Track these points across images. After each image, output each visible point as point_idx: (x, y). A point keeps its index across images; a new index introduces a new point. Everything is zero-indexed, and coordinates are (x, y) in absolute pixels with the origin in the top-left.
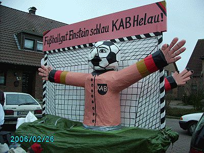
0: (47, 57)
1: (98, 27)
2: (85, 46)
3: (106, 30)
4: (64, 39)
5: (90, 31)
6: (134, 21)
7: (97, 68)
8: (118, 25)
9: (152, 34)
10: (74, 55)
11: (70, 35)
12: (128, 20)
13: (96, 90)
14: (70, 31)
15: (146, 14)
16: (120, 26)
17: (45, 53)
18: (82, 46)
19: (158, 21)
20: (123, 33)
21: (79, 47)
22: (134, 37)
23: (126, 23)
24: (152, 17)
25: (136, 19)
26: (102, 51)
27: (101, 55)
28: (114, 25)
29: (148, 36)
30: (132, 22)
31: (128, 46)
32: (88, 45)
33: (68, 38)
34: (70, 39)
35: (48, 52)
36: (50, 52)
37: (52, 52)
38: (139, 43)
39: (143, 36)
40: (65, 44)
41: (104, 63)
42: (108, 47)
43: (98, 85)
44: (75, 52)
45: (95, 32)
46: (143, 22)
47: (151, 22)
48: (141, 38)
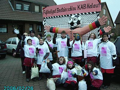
1: (71, 8)
2: (65, 16)
3: (75, 9)
4: (54, 12)
5: (67, 9)
8: (80, 7)
9: (95, 12)
10: (60, 20)
11: (57, 10)
14: (57, 9)
15: (92, 3)
16: (81, 8)
17: (44, 18)
18: (64, 16)
19: (97, 7)
20: (83, 11)
21: (62, 16)
22: (87, 13)
24: (95, 5)
25: (88, 5)
26: (74, 20)
27: (74, 21)
28: (78, 7)
29: (93, 13)
30: (86, 6)
31: (85, 17)
32: (66, 16)
34: (57, 12)
35: (46, 18)
36: (47, 18)
37: (48, 18)
38: (89, 15)
39: (91, 13)
40: (55, 14)
41: (75, 25)
43: (74, 34)
44: (60, 18)
45: (70, 9)
46: (91, 7)
47: (95, 7)
48: (90, 14)
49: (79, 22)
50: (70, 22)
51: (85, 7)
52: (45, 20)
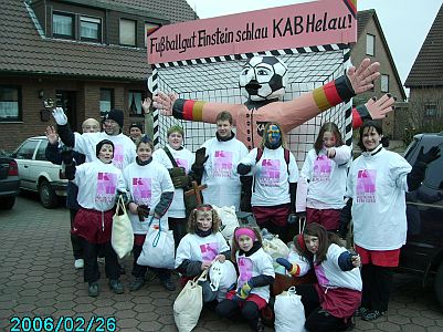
0: (157, 74)
1: (250, 29)
2: (228, 58)
3: (262, 34)
4: (188, 44)
5: (235, 34)
6: (308, 23)
7: (254, 98)
8: (282, 27)
9: (335, 47)
10: (211, 72)
11: (200, 38)
12: (299, 20)
13: (255, 130)
14: (200, 32)
15: (326, 14)
16: (286, 29)
17: (154, 67)
18: (223, 59)
19: (344, 27)
20: (292, 41)
21: (218, 59)
22: (308, 50)
23: (296, 25)
24: (335, 20)
25: (311, 21)
26: (262, 73)
27: (261, 79)
28: (276, 27)
29: (328, 48)
30: (304, 24)
31: (299, 62)
32: (233, 57)
33: (197, 43)
34: (200, 45)
35: (158, 66)
36: (162, 65)
37: (167, 65)
38: (315, 57)
39: (321, 48)
40: (191, 53)
41: (265, 91)
42: (270, 67)
43: (258, 123)
44: (211, 68)
45: (245, 36)
46: (322, 26)
47: (334, 28)
48: (318, 51)
49: (276, 82)
50: (245, 80)
51: (299, 28)
52: (154, 72)
